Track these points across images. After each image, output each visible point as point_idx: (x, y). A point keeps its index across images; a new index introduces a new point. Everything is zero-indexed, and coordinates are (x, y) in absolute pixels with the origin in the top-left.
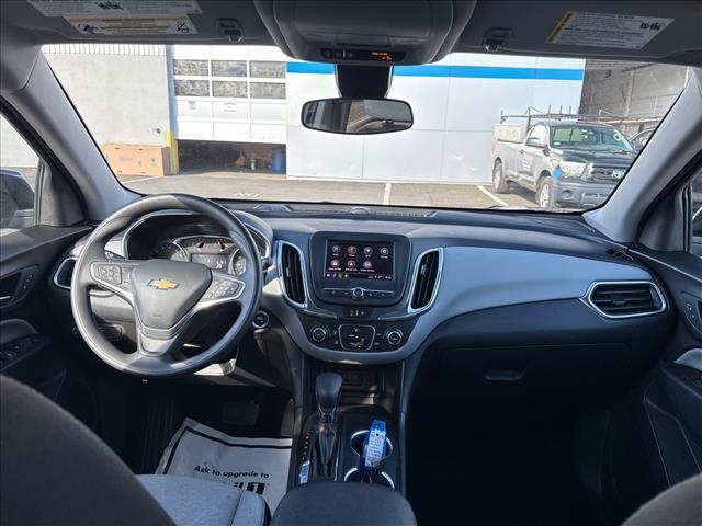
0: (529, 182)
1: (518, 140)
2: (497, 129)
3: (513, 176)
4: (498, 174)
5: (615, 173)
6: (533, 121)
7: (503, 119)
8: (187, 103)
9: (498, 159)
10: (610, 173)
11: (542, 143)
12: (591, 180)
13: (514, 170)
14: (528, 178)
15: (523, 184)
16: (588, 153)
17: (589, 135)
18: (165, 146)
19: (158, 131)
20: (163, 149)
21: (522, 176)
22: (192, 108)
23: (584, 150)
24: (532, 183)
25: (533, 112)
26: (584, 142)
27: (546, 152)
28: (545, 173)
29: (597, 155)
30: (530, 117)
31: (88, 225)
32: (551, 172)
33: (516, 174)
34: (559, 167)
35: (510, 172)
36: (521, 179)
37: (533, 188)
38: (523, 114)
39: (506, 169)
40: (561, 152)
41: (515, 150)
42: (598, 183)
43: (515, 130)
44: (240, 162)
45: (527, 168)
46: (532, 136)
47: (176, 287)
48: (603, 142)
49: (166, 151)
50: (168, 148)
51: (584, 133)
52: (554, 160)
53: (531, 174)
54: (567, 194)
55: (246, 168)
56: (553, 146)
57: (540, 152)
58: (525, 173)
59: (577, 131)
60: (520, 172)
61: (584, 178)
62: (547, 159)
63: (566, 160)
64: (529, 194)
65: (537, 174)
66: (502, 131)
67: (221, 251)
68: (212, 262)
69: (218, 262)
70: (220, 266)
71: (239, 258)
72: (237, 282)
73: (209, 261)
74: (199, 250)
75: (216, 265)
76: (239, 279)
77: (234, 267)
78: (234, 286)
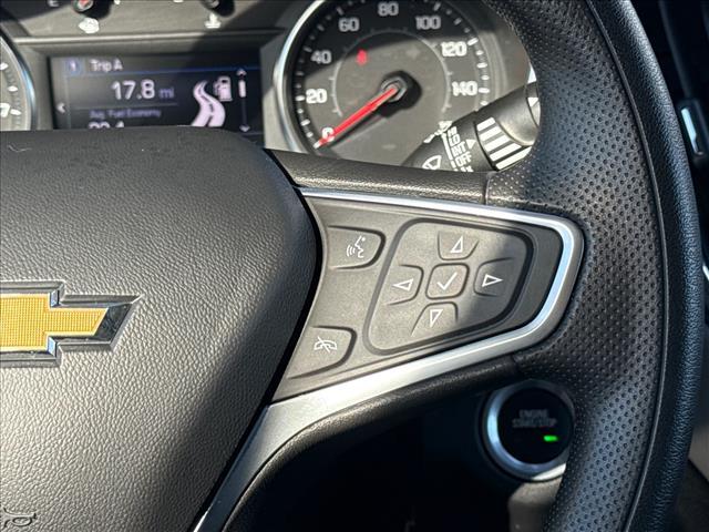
47: (109, 328)
67: (214, 22)
68: (170, 93)
69: (199, 93)
70: (211, 113)
71: (319, 57)
72: (516, 231)
73: (148, 89)
74: (90, 26)
75: (195, 109)
76: (524, 208)
77: (296, 112)
78: (499, 262)
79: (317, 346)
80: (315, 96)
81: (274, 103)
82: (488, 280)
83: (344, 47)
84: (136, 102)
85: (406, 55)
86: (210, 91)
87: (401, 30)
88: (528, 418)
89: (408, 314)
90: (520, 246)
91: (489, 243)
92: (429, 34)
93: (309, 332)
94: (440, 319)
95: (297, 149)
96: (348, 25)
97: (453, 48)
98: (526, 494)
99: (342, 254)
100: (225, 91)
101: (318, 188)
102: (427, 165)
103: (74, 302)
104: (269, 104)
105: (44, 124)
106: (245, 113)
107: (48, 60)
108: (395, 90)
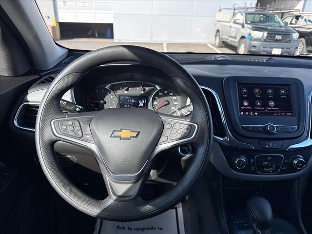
0: (234, 42)
1: (228, 21)
2: (217, 15)
3: (226, 39)
4: (218, 38)
5: (277, 37)
6: (236, 11)
7: (220, 10)
8: (63, 3)
9: (218, 31)
10: (275, 37)
11: (241, 22)
12: (265, 40)
13: (226, 35)
14: (234, 40)
15: (230, 43)
16: (264, 27)
17: (264, 18)
18: (52, 25)
19: (49, 17)
20: (52, 27)
21: (230, 39)
22: (65, 5)
23: (262, 25)
24: (236, 42)
25: (236, 6)
26: (260, 21)
27: (243, 27)
28: (243, 37)
29: (269, 28)
30: (235, 9)
31: (35, 74)
32: (246, 37)
33: (227, 38)
34: (250, 34)
35: (224, 37)
36: (230, 41)
37: (236, 45)
38: (230, 8)
39: (222, 35)
40: (250, 26)
41: (227, 26)
42: (268, 42)
43: (226, 16)
44: (90, 33)
45: (233, 35)
46: (236, 19)
47: (137, 135)
48: (269, 21)
49: (53, 28)
50: (54, 26)
51: (262, 17)
52: (247, 31)
53: (235, 38)
54: (253, 48)
55: (93, 36)
56: (247, 23)
57: (240, 27)
58: (232, 37)
59: (257, 16)
60: (229, 37)
61: (262, 40)
62: (243, 30)
63: (253, 30)
64: (234, 48)
65: (238, 38)
66: (219, 16)
67: (143, 92)
68: (136, 101)
69: (140, 102)
70: (141, 104)
71: (156, 98)
72: (190, 125)
73: (133, 101)
74: (126, 92)
75: (139, 104)
76: (191, 122)
77: (153, 105)
78: (187, 129)
79: (163, 139)
80: (155, 103)
81: (150, 104)
82: (186, 131)
83: (159, 97)
84: (131, 102)
85: (168, 98)
86: (141, 101)
87: (168, 95)
88: (184, 148)
89: (175, 135)
90: (190, 127)
91: (186, 126)
92: (171, 96)
93: (162, 136)
94: (179, 136)
95: (152, 109)
96: (160, 94)
97: (174, 98)
98: (184, 158)
99: (166, 127)
100: (143, 102)
101: (163, 118)
102: (174, 115)
103: (133, 132)
104: (149, 103)
105: (118, 107)
106: (146, 105)
107: (120, 96)
108: (166, 103)
